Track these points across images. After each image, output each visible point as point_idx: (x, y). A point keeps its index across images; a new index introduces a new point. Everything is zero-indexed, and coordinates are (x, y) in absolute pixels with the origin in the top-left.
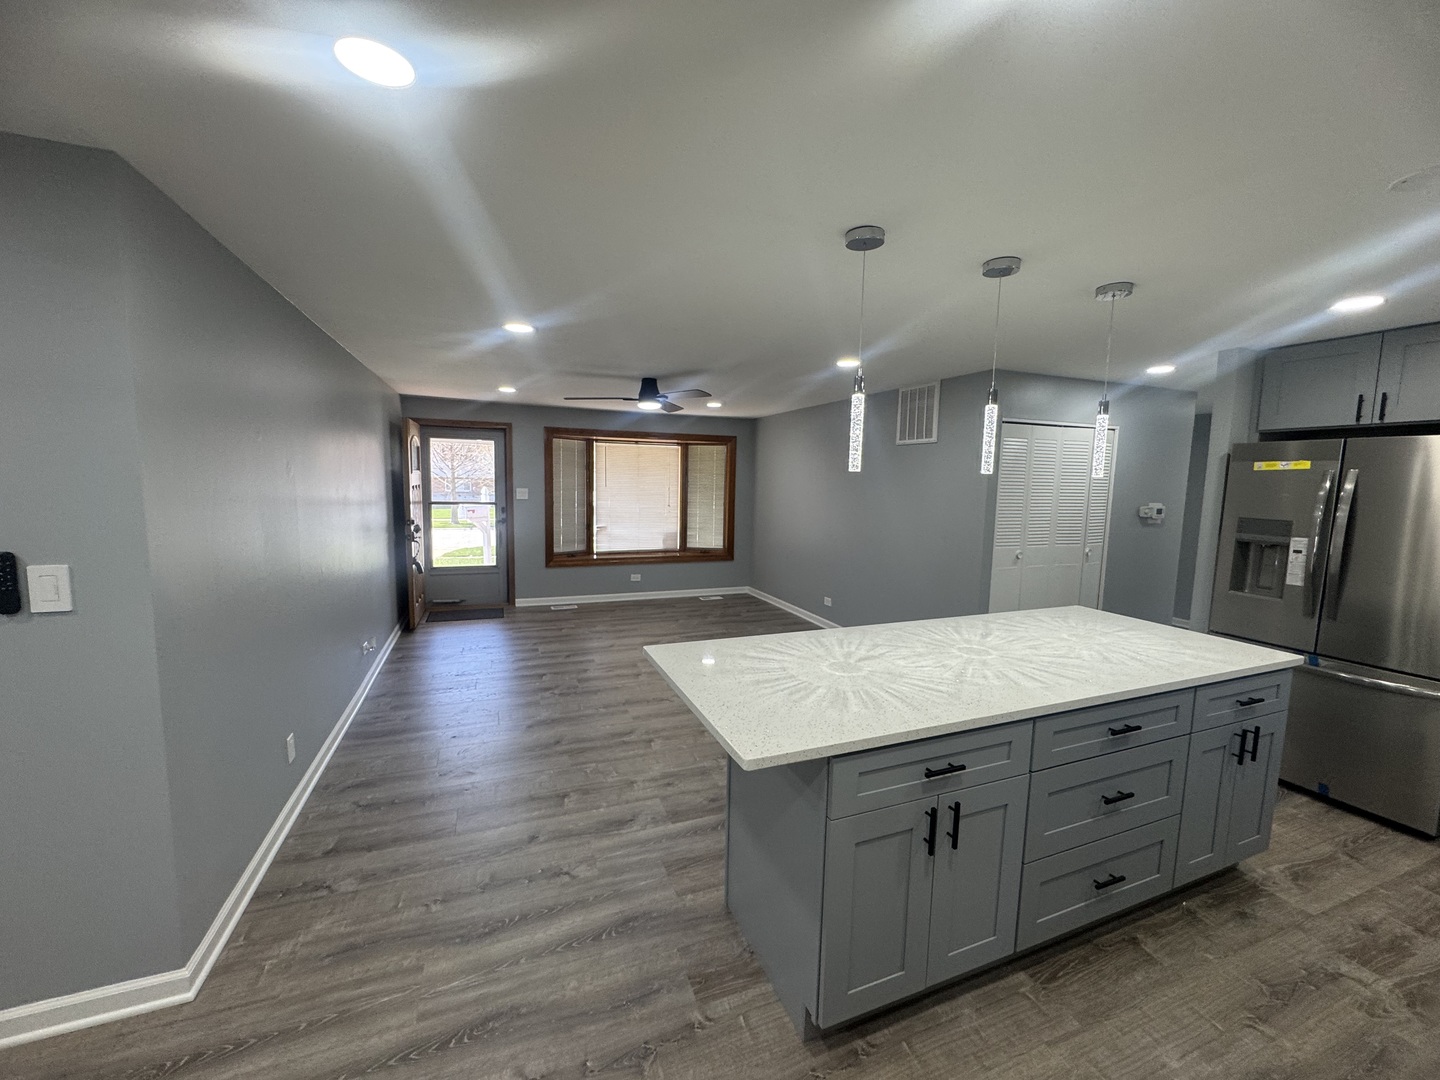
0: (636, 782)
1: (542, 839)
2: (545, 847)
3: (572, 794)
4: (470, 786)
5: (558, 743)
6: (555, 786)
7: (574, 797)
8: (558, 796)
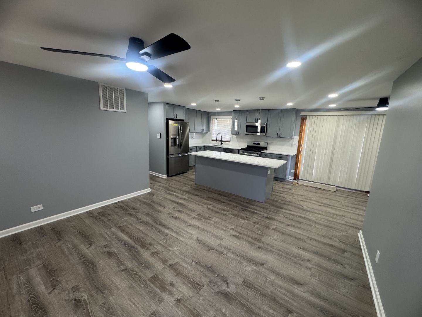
0: (253, 222)
1: (286, 224)
2: (286, 222)
3: (271, 229)
4: (300, 249)
5: (259, 248)
6: (274, 233)
7: (271, 228)
8: (275, 230)
